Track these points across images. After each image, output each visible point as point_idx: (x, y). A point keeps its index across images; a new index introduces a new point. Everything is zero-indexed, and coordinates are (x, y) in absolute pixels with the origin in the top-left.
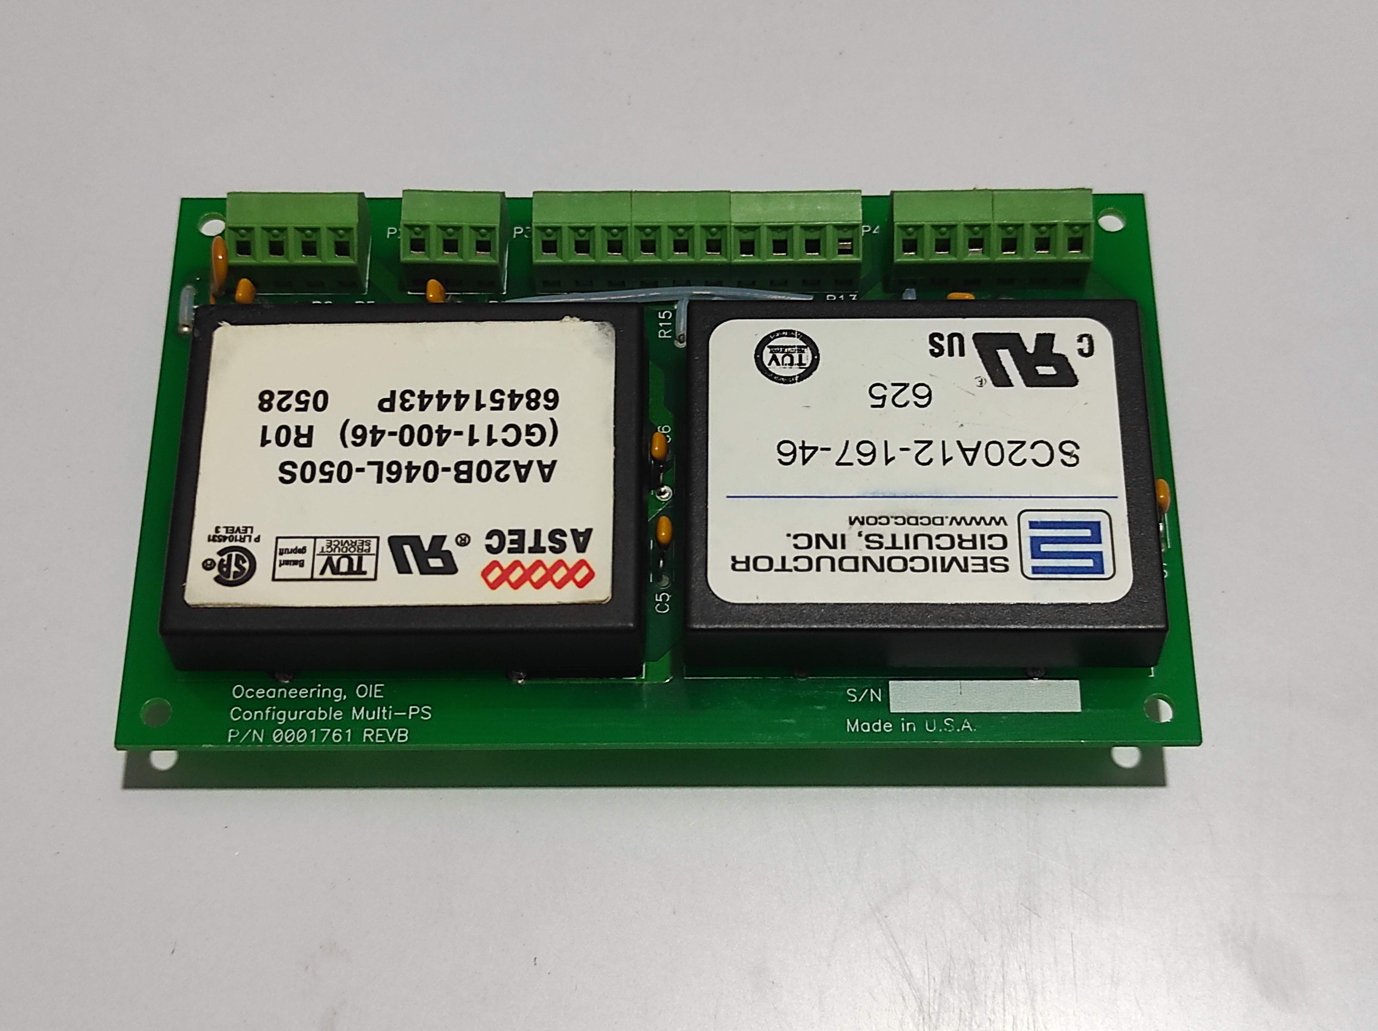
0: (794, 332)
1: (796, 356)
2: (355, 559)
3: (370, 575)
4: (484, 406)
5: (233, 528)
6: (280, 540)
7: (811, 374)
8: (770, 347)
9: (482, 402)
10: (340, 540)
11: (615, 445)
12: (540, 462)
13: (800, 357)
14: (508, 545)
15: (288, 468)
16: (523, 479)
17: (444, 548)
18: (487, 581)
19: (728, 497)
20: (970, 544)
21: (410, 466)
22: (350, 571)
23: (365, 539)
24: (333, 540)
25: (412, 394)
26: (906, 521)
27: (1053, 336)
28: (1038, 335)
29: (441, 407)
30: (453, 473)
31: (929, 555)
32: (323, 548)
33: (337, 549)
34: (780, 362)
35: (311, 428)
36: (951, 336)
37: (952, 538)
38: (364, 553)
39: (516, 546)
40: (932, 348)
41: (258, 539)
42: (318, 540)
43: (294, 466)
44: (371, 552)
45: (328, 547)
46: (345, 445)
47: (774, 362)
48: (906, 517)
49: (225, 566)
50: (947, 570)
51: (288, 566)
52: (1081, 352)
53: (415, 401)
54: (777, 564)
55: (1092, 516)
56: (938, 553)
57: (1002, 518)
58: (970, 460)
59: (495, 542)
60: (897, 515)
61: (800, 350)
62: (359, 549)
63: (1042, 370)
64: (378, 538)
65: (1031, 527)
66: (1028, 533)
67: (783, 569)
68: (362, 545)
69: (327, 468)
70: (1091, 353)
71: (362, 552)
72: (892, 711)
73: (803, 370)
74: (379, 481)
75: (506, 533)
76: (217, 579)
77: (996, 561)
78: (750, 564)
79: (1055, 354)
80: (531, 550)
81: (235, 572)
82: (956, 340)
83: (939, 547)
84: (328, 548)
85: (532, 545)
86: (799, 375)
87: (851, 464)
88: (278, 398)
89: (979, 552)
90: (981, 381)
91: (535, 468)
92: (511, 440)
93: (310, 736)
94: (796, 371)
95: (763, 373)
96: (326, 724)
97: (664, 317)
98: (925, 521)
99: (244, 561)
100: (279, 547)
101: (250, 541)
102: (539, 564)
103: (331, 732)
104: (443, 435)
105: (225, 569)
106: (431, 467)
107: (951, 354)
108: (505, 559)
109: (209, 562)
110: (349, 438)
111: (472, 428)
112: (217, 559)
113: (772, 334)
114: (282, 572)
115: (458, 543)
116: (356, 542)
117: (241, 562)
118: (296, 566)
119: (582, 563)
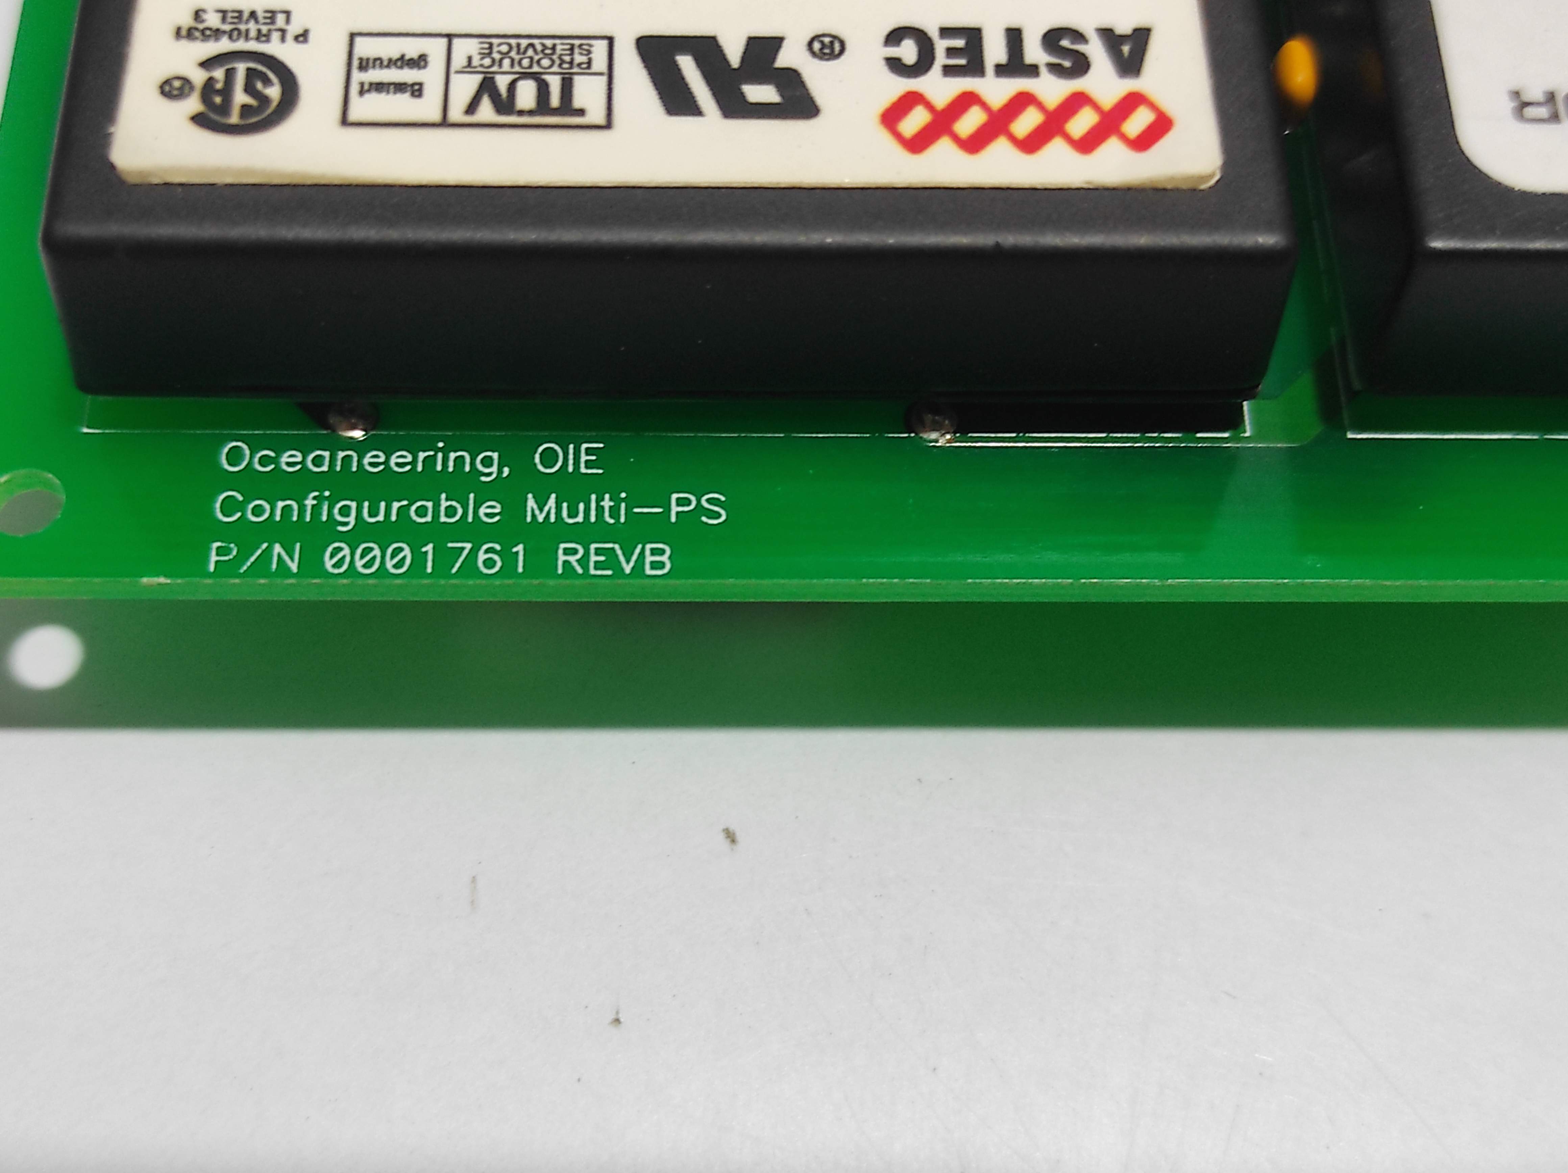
2: (555, 83)
3: (596, 115)
5: (240, 12)
6: (358, 40)
14: (941, 59)
17: (779, 64)
18: (898, 136)
22: (542, 105)
23: (577, 42)
24: (495, 41)
32: (470, 59)
33: (506, 62)
38: (575, 70)
39: (962, 62)
41: (303, 37)
42: (457, 41)
44: (593, 70)
45: (483, 56)
49: (218, 92)
51: (382, 97)
59: (908, 51)
62: (562, 62)
64: (610, 39)
68: (572, 54)
71: (571, 68)
75: (934, 34)
76: (197, 119)
80: (1001, 70)
81: (244, 106)
84: (482, 59)
85: (1003, 60)
93: (419, 558)
96: (462, 530)
99: (267, 82)
100: (358, 54)
101: (283, 39)
102: (1023, 101)
103: (474, 552)
105: (218, 100)
108: (938, 88)
109: (176, 84)
112: (199, 77)
114: (362, 108)
115: (814, 54)
116: (554, 48)
117: (259, 86)
118: (407, 96)
119: (1133, 101)
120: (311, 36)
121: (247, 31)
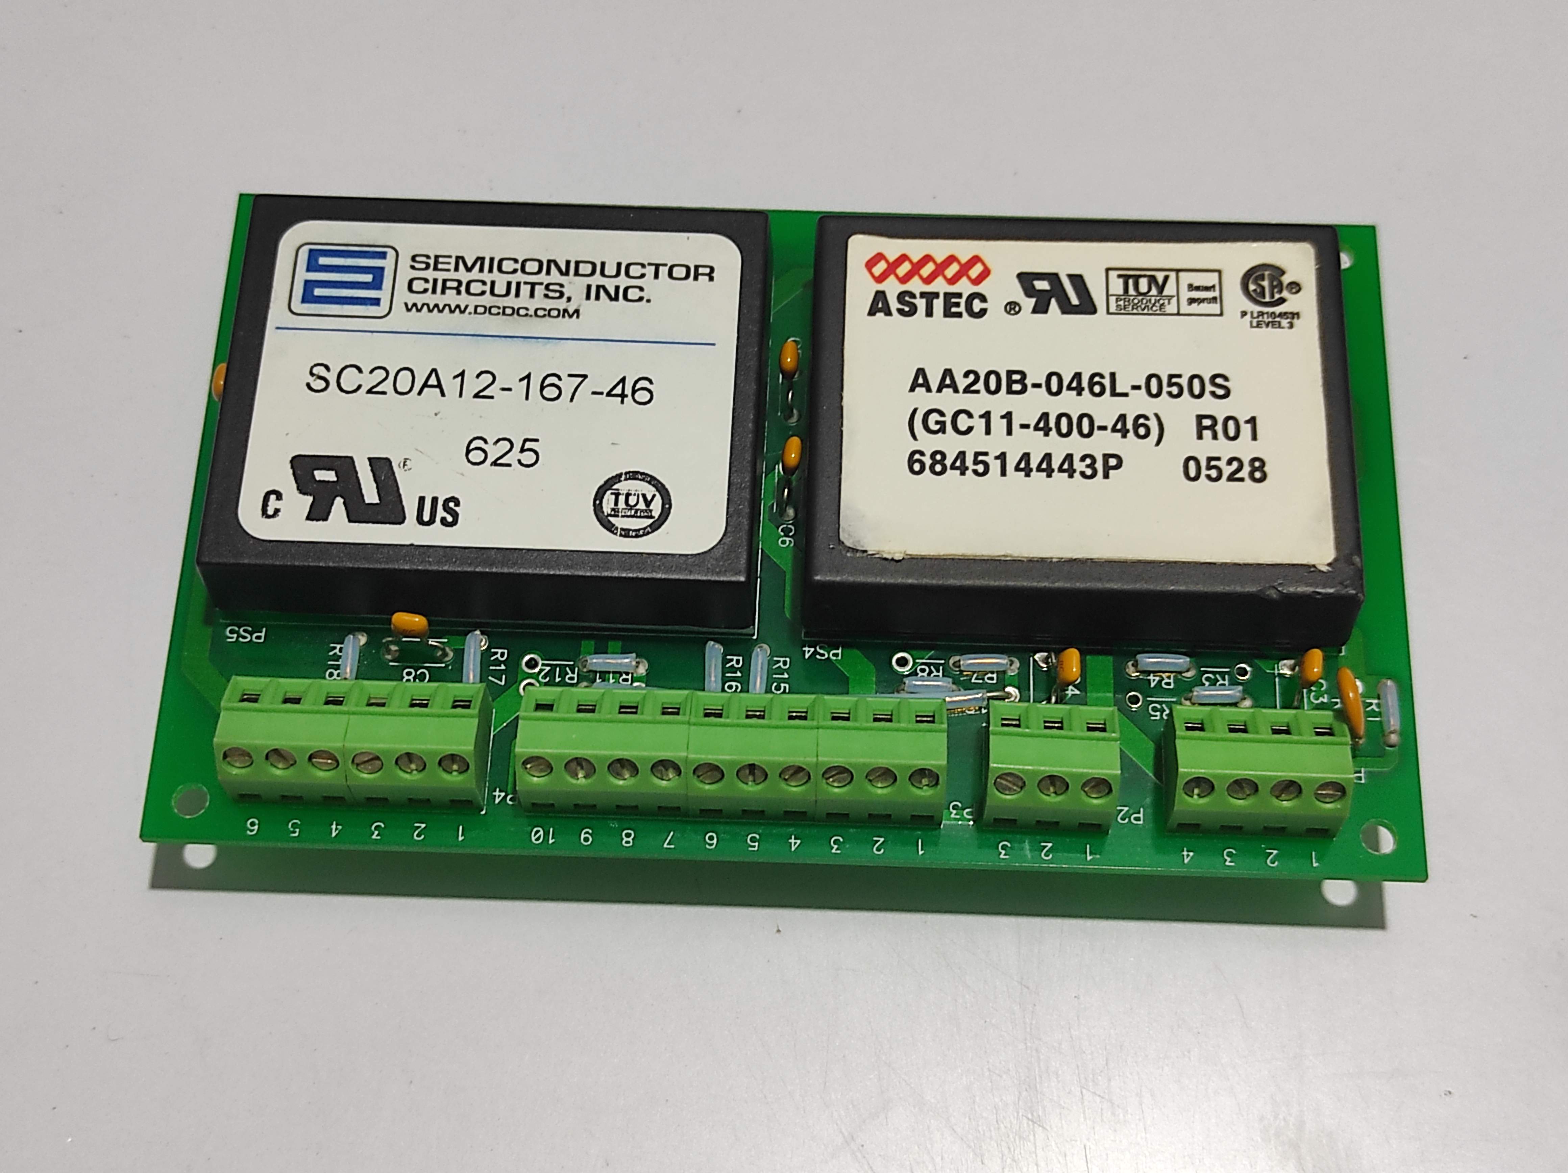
0: (621, 535)
1: (622, 505)
2: (1131, 291)
3: (1113, 274)
4: (997, 458)
5: (1273, 327)
6: (1218, 312)
7: (606, 482)
8: (651, 517)
9: (999, 461)
10: (1150, 312)
11: (841, 408)
12: (929, 390)
13: (616, 503)
14: (963, 301)
15: (1221, 392)
16: (948, 372)
17: (1033, 300)
18: (984, 264)
19: (714, 344)
20: (449, 284)
21: (1080, 391)
22: (1137, 278)
23: (1122, 311)
24: (1158, 312)
25: (1083, 474)
26: (516, 312)
27: (309, 517)
28: (326, 519)
29: (1048, 457)
30: (1029, 382)
31: (496, 275)
32: (1169, 303)
33: (1153, 301)
34: (641, 499)
35: (1200, 437)
36: (431, 521)
37: (468, 291)
38: (1123, 297)
39: (953, 300)
40: (457, 509)
41: (1244, 314)
42: (1175, 311)
43: (1213, 394)
44: (1114, 297)
45: (1163, 304)
46: (1157, 415)
47: (649, 498)
48: (515, 315)
49: (1276, 286)
50: (478, 259)
51: (1205, 285)
52: (279, 496)
53: (1079, 466)
54: (663, 271)
55: (308, 309)
56: (486, 276)
57: (409, 310)
58: (434, 375)
59: (977, 305)
60: (524, 318)
61: (615, 513)
62: (1129, 301)
63: (330, 476)
64: (1108, 313)
65: (379, 300)
66: (384, 295)
67: (657, 266)
68: (1125, 306)
69: (1175, 390)
70: (268, 495)
71: (1125, 299)
73: (615, 487)
75: (965, 314)
76: (1283, 273)
77: (423, 266)
78: (693, 273)
79: (310, 495)
80: (936, 295)
81: (1263, 280)
82: (426, 517)
83: (484, 283)
84: (1163, 303)
85: (935, 301)
86: (620, 481)
87: (570, 376)
88: (1244, 473)
89: (441, 276)
90: (404, 465)
91: (934, 384)
92: (962, 417)
94: (623, 486)
95: (663, 485)
97: (782, 685)
98: (494, 311)
99: (1255, 291)
100: (1218, 305)
101: (1252, 313)
102: (928, 280)
104: (1043, 425)
105: (1275, 283)
106: (1054, 388)
107: (435, 500)
108: (965, 287)
109: (1294, 290)
110: (1153, 424)
111: (1009, 432)
112: (1285, 294)
113: (648, 533)
114: (1213, 280)
115: (1018, 304)
116: (1133, 309)
117: (1259, 290)
118: (1196, 284)
119: (880, 279)
120: (1239, 315)
121: (1268, 318)
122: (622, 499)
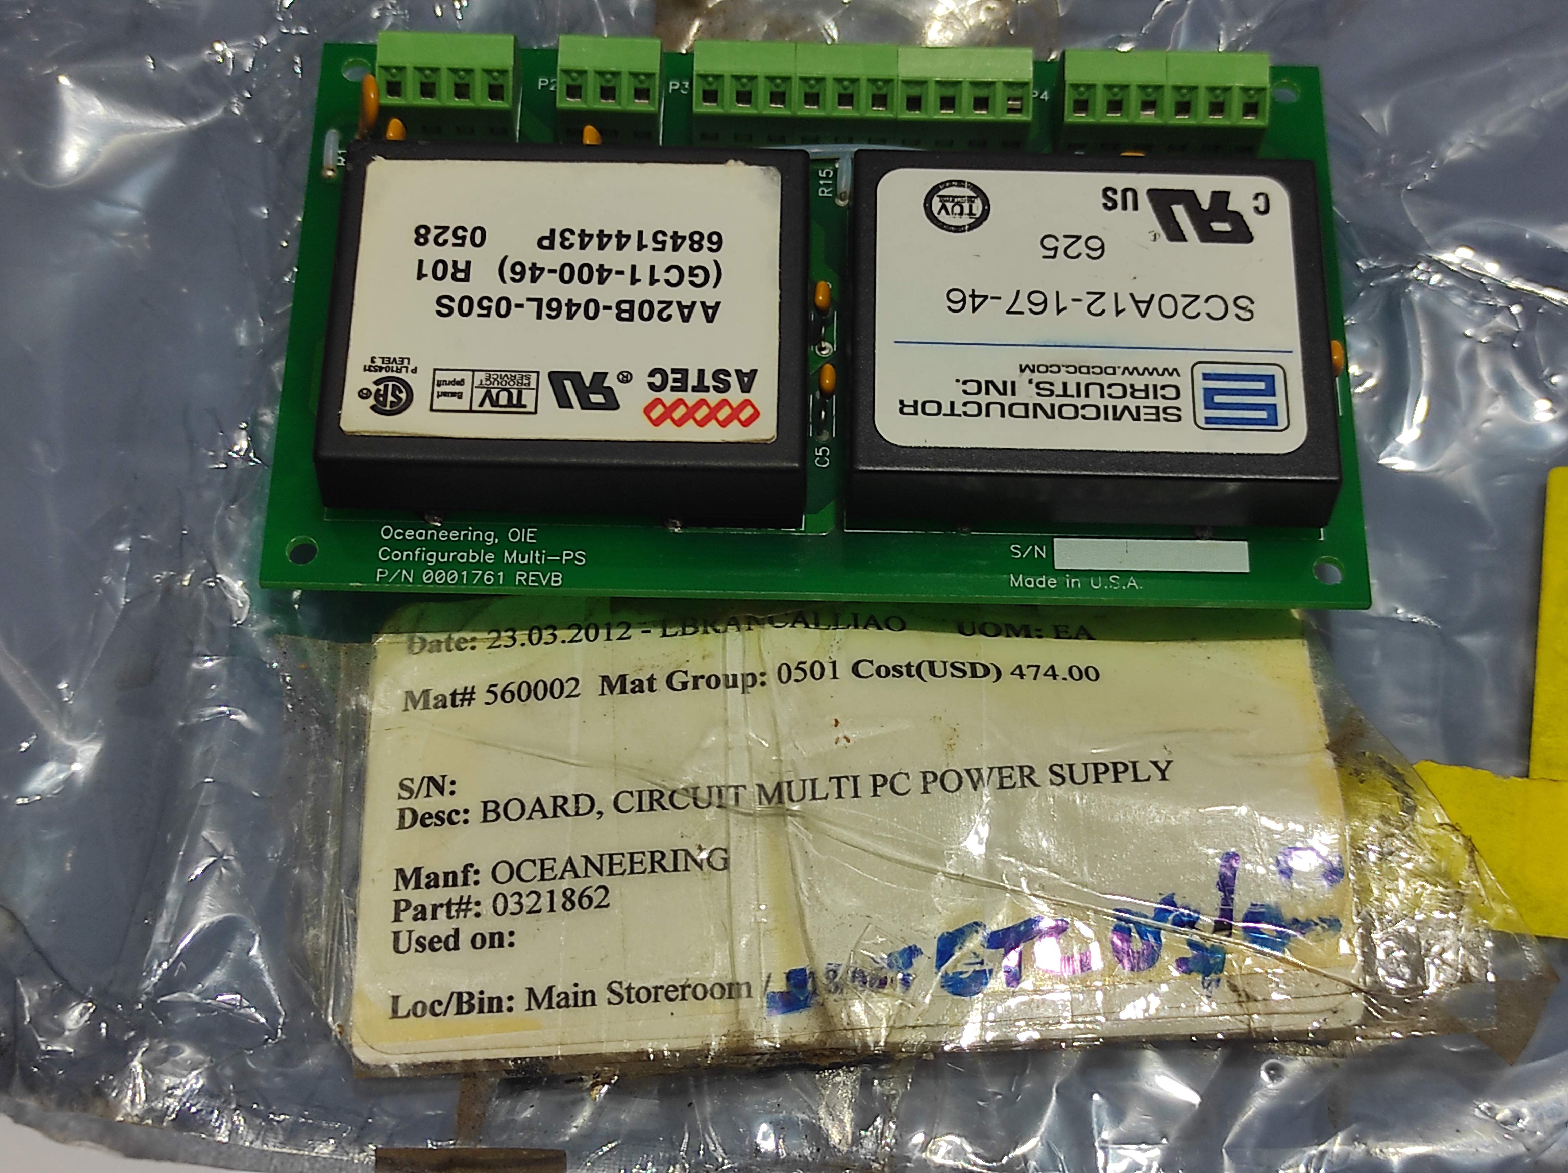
0: (964, 182)
1: (966, 206)
2: (515, 392)
3: (531, 408)
4: (646, 246)
5: (389, 358)
6: (437, 372)
7: (981, 224)
8: (940, 196)
9: (644, 243)
10: (499, 373)
11: (780, 288)
12: (703, 304)
13: (971, 207)
14: (671, 383)
15: (445, 301)
16: (686, 319)
17: (605, 385)
18: (650, 418)
19: (896, 342)
20: (1143, 394)
21: (570, 303)
22: (510, 404)
23: (524, 374)
24: (492, 373)
25: (572, 232)
26: (1078, 369)
27: (1228, 193)
28: (1214, 193)
29: (601, 247)
30: (615, 311)
31: (1101, 403)
32: (481, 381)
33: (496, 383)
34: (950, 211)
35: (468, 263)
36: (1125, 191)
37: (1124, 387)
38: (523, 387)
39: (679, 385)
40: (1105, 201)
41: (414, 371)
42: (476, 373)
43: (452, 299)
44: (531, 386)
45: (487, 380)
46: (504, 281)
47: (943, 212)
48: (1078, 366)
49: (381, 395)
50: (1119, 419)
51: (446, 398)
52: (1257, 209)
53: (575, 240)
54: (946, 409)
55: (1267, 370)
56: (1110, 402)
57: (1175, 370)
58: (1143, 312)
59: (657, 380)
60: (1069, 364)
61: (971, 200)
62: (518, 383)
63: (1217, 226)
64: (538, 373)
65: (1205, 379)
66: (1201, 384)
67: (952, 414)
68: (522, 379)
69: (485, 303)
70: (1267, 211)
72: (1056, 568)
73: (973, 220)
74: (539, 317)
75: (669, 372)
76: (373, 408)
77: (1169, 411)
78: (920, 408)
79: (1230, 211)
80: (694, 389)
81: (392, 402)
82: (1129, 195)
83: (1110, 395)
85: (696, 384)
86: (969, 225)
87: (1022, 313)
88: (434, 232)
89: (1151, 402)
90: (1155, 236)
91: (698, 308)
92: (674, 281)
93: (461, 577)
94: (966, 220)
95: (932, 222)
96: (477, 565)
97: (824, 175)
98: (1097, 370)
99: (401, 392)
100: (436, 378)
101: (407, 371)
102: (703, 402)
103: (483, 575)
104: (604, 274)
105: (381, 399)
106: (592, 306)
107: (1125, 208)
108: (668, 396)
110: (507, 274)
111: (634, 268)
112: (373, 388)
113: (942, 184)
114: (439, 403)
116: (515, 376)
117: (397, 393)
118: (455, 398)
119: (747, 403)
120: (418, 370)
121: (393, 367)
122: (966, 210)
